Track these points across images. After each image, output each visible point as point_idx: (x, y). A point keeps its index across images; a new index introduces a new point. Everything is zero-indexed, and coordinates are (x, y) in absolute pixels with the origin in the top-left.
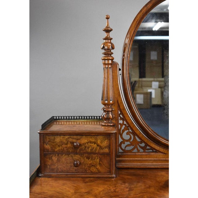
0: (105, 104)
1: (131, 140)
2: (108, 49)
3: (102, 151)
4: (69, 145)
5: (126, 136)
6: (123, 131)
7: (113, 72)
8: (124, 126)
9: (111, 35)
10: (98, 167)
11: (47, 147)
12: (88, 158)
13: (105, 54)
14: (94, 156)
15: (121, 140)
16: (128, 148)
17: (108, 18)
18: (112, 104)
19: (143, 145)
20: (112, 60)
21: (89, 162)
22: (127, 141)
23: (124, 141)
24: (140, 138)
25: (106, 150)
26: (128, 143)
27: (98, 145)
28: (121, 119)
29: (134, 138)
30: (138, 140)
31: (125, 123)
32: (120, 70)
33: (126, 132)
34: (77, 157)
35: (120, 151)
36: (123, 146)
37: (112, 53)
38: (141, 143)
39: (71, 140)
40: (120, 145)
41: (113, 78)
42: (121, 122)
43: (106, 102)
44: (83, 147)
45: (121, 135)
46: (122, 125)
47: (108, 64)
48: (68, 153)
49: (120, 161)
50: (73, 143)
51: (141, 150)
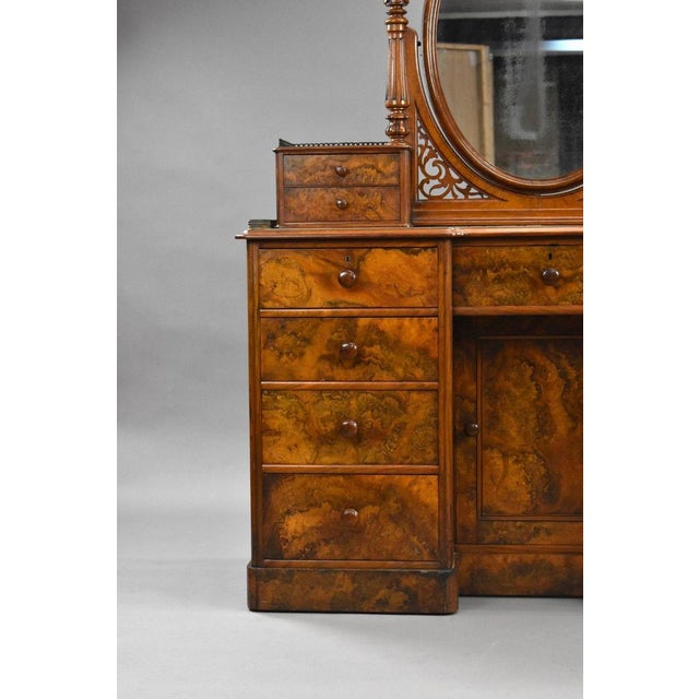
0: (390, 107)
1: (441, 177)
2: (397, 4)
3: (385, 182)
4: (328, 173)
5: (431, 170)
6: (427, 160)
7: (406, 48)
8: (427, 150)
10: (379, 210)
11: (291, 176)
12: (361, 194)
13: (391, 13)
14: (373, 190)
15: (422, 177)
16: (437, 192)
18: (405, 107)
19: (463, 185)
20: (405, 23)
21: (364, 201)
22: (434, 178)
23: (428, 178)
24: (457, 172)
25: (394, 180)
26: (436, 182)
27: (378, 172)
28: (423, 136)
29: (447, 172)
30: (455, 176)
31: (430, 144)
32: (419, 44)
33: (432, 160)
34: (343, 191)
35: (422, 197)
36: (427, 188)
37: (405, 12)
38: (460, 181)
39: (331, 163)
40: (421, 187)
41: (406, 59)
42: (422, 142)
43: (394, 103)
44: (352, 175)
45: (423, 167)
46: (423, 148)
47: (398, 32)
48: (326, 186)
49: (420, 214)
50: (334, 168)
51: (461, 196)
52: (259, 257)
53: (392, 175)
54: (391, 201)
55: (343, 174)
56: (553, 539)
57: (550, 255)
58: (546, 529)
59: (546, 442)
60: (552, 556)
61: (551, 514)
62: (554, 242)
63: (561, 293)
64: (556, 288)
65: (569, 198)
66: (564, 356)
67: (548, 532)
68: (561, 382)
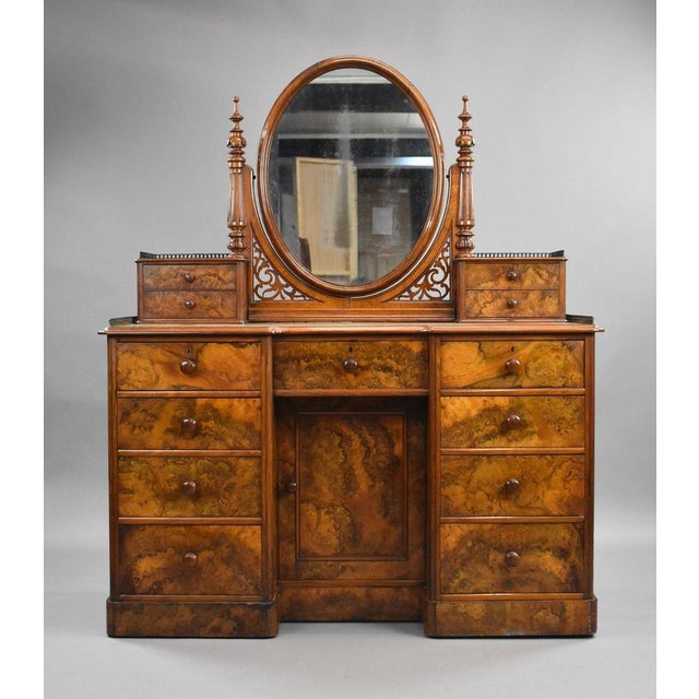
0: (231, 227)
1: (272, 283)
2: (237, 146)
3: (225, 287)
4: (179, 279)
5: (264, 277)
6: (260, 268)
7: (244, 180)
8: (261, 261)
9: (242, 125)
10: (220, 309)
11: (148, 281)
12: (206, 297)
13: (232, 153)
14: (214, 293)
15: (256, 282)
16: (268, 295)
17: (236, 101)
18: (243, 227)
19: (290, 289)
20: (243, 162)
21: (207, 302)
22: (266, 283)
23: (262, 284)
24: (285, 279)
25: (231, 286)
26: (268, 287)
27: (220, 279)
28: (257, 250)
29: (277, 279)
30: (283, 282)
31: (263, 256)
32: (254, 177)
33: (264, 269)
34: (191, 294)
35: (256, 298)
36: (260, 291)
37: (243, 153)
38: (287, 286)
39: (181, 271)
40: (256, 290)
41: (244, 189)
42: (256, 254)
43: (234, 224)
44: (198, 281)
45: (257, 275)
46: (258, 260)
47: (237, 168)
48: (177, 290)
49: (254, 312)
50: (184, 276)
51: (288, 298)
52: (117, 349)
53: (231, 281)
54: (230, 302)
55: (191, 281)
56: (357, 575)
57: (351, 349)
58: (351, 568)
59: (351, 497)
60: (357, 589)
61: (355, 555)
62: (354, 339)
63: (359, 379)
64: (356, 375)
65: (374, 301)
66: (364, 428)
67: (353, 569)
68: (363, 449)
